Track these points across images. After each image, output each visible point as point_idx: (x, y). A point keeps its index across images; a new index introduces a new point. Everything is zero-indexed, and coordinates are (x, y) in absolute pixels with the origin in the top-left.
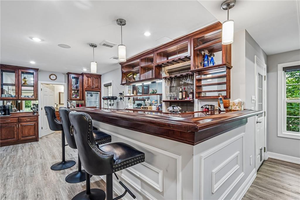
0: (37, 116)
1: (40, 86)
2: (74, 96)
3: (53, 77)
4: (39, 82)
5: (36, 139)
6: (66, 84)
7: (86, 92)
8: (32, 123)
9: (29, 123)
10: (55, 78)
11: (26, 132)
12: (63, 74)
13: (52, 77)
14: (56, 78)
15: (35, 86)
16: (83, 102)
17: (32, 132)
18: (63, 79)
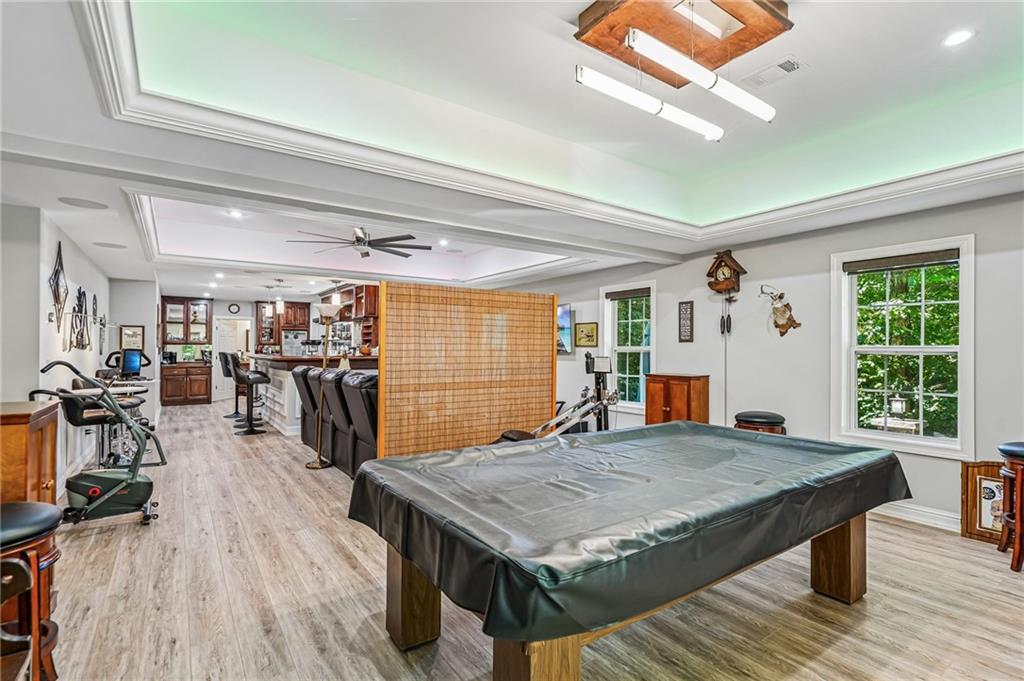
0: (210, 368)
1: (215, 324)
2: (266, 338)
3: (234, 309)
4: (214, 317)
5: (208, 401)
6: (254, 319)
7: (283, 333)
8: (204, 377)
9: (199, 377)
10: (236, 309)
11: (195, 388)
12: (251, 303)
13: (232, 309)
14: (239, 310)
15: (208, 324)
16: (278, 348)
17: (203, 391)
18: (248, 310)
